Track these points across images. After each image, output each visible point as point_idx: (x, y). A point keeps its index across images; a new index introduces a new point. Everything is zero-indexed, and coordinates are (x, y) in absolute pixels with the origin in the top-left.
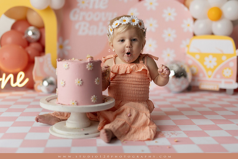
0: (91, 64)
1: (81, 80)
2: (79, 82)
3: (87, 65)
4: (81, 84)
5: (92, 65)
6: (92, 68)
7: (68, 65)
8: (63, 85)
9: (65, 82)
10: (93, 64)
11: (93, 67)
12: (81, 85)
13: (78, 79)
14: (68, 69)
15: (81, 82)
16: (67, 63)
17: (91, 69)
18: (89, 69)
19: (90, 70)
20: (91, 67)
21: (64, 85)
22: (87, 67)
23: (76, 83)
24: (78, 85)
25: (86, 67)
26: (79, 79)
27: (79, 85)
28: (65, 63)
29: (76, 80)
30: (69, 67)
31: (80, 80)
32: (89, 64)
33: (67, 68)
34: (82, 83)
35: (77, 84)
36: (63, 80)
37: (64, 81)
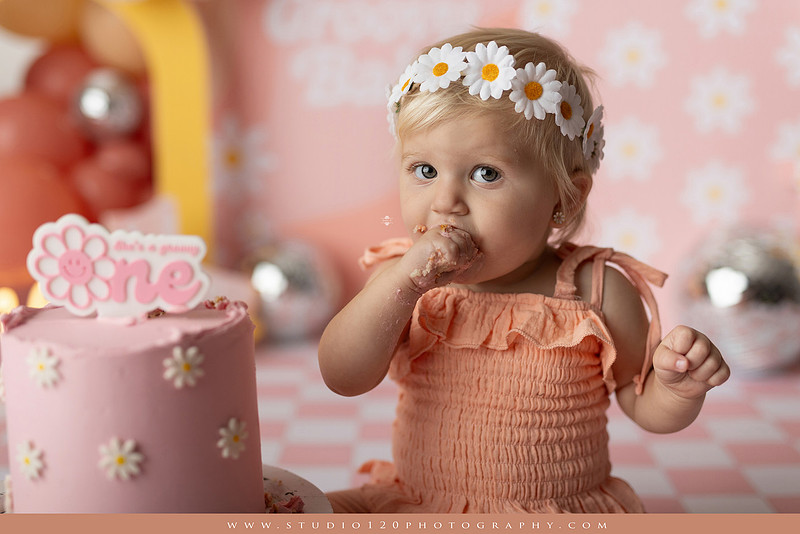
0: (192, 351)
1: (137, 449)
2: (122, 461)
3: (168, 362)
4: (134, 469)
5: (200, 360)
6: (199, 373)
7: (58, 366)
8: (35, 474)
9: (41, 457)
10: (200, 352)
11: (201, 366)
12: (132, 476)
13: (114, 443)
14: (55, 383)
15: (136, 457)
16: (50, 354)
17: (192, 382)
18: (179, 383)
19: (186, 386)
20: (189, 367)
21: (41, 473)
22: (169, 374)
23: (108, 466)
24: (118, 476)
25: (163, 369)
26: (121, 443)
27: (124, 475)
28: (39, 351)
29: (103, 449)
30: (61, 377)
31: (129, 445)
32: (177, 352)
33: (49, 382)
34: (139, 465)
35: (111, 474)
36: (32, 446)
37: (36, 453)
